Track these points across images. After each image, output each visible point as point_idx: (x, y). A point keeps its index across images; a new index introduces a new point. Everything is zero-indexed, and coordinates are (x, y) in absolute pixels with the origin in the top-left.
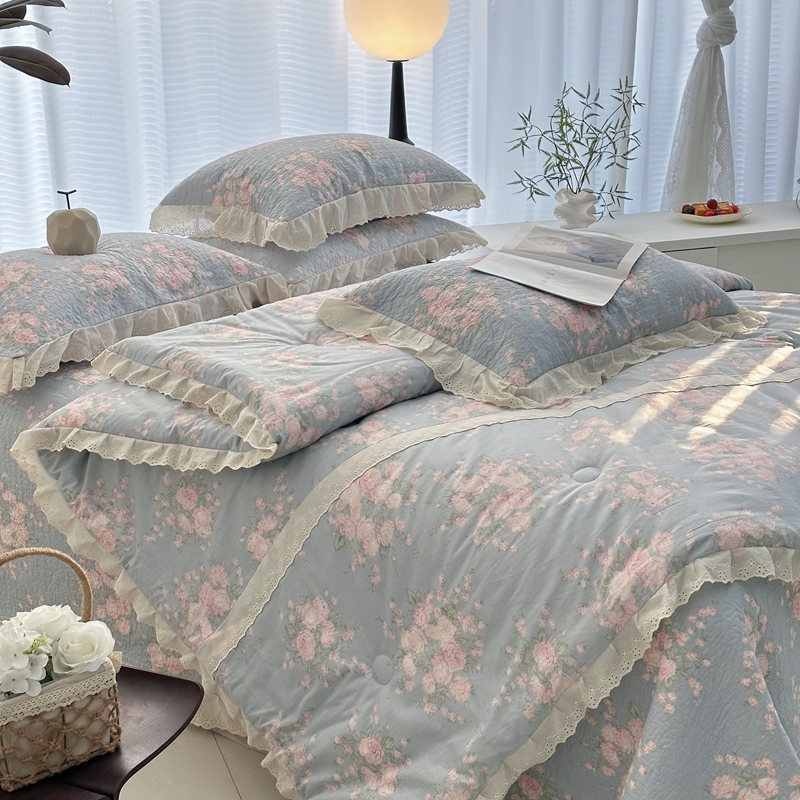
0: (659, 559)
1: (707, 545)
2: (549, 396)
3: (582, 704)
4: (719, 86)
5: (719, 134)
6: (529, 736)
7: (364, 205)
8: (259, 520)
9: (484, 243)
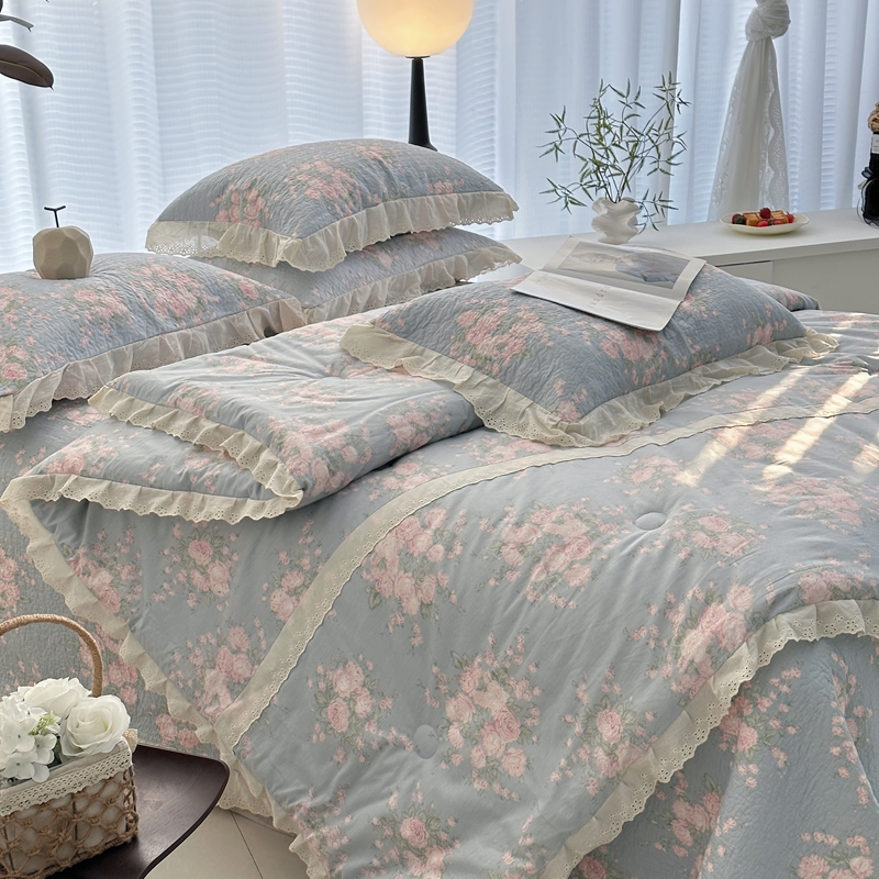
0: (736, 615)
1: (789, 599)
2: (603, 432)
3: (651, 778)
4: (771, 83)
5: (771, 135)
6: (593, 814)
7: (386, 219)
8: (283, 576)
9: (517, 260)
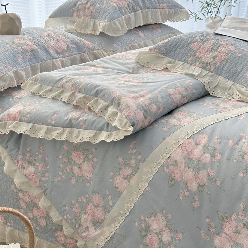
7: (142, 17)
8: (121, 169)
